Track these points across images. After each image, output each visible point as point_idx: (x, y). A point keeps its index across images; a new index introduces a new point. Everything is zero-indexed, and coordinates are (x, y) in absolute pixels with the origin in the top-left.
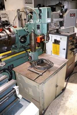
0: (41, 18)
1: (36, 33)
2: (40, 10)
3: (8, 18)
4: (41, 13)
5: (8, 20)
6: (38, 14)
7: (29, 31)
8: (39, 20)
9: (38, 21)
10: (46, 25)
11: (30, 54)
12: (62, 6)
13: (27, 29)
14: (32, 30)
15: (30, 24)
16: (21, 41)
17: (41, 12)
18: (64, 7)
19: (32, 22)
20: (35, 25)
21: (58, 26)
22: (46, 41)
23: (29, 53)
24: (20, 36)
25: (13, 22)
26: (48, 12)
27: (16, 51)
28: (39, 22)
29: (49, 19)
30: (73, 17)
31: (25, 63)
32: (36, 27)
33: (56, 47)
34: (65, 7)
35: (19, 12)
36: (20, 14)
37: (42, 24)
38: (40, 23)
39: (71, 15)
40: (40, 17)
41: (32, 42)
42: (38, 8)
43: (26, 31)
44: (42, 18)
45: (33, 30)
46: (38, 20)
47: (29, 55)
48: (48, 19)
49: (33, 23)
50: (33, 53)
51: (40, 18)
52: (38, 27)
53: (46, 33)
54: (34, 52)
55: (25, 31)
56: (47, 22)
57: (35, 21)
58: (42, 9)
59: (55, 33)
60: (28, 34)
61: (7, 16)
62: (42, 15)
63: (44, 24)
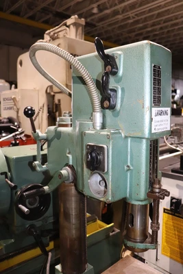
0: (112, 107)
2: (109, 61)
3: (18, 112)
4: (112, 79)
8: (104, 117)
10: (144, 146)
13: (44, 159)
14: (65, 172)
15: (58, 135)
17: (115, 74)
19: (69, 129)
26: (156, 72)
28: (103, 127)
29: (160, 113)
35: (52, 93)
36: (57, 102)
37: (120, 142)
38: (105, 133)
40: (107, 101)
42: (96, 53)
43: (38, 169)
44: (118, 106)
45: (72, 167)
46: (98, 117)
48: (155, 110)
49: (69, 135)
51: (106, 104)
52: (95, 160)
53: (142, 195)
55: (33, 169)
56: (153, 131)
57: (81, 125)
58: (119, 52)
59: (173, 171)
60: (46, 188)
61: (15, 105)
62: (123, 90)
63: (129, 140)
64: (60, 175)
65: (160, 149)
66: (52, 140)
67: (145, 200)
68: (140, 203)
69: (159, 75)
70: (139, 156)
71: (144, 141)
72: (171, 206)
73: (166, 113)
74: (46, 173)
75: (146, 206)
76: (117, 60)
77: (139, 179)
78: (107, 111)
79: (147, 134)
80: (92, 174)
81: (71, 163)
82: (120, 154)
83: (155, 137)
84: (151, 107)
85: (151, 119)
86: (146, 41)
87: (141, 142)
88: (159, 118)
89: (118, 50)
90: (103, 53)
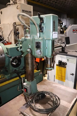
0: (42, 32)
1: (33, 54)
2: (42, 19)
3: (2, 33)
4: (42, 24)
5: (2, 35)
6: (37, 24)
7: (24, 51)
9: (37, 37)
10: (50, 42)
11: (25, 84)
12: (61, 23)
13: (21, 47)
14: (28, 50)
15: (26, 40)
16: (13, 64)
17: (43, 22)
18: (62, 24)
19: (29, 38)
20: (32, 42)
21: (64, 43)
22: (49, 67)
23: (24, 82)
24: (11, 57)
25: (8, 37)
26: (54, 22)
27: (7, 77)
28: (40, 37)
30: (75, 33)
31: (18, 97)
32: (35, 45)
33: (61, 71)
34: (64, 24)
35: (15, 25)
36: (17, 29)
37: (45, 41)
38: (40, 38)
39: (74, 30)
40: (41, 29)
41: (29, 68)
42: (38, 16)
43: (20, 50)
44: (44, 31)
45: (30, 49)
46: (38, 34)
47: (24, 86)
49: (29, 40)
50: (30, 83)
51: (41, 31)
52: (38, 46)
53: (50, 55)
54: (31, 81)
55: (18, 50)
56: (53, 38)
57: (33, 37)
58: (44, 17)
59: (59, 52)
60: (22, 55)
61: (1, 30)
62: (45, 27)
63: (47, 40)
64: (27, 51)
65: (55, 46)
66: (24, 41)
67: (51, 56)
68: (50, 57)
69: (55, 23)
70: (49, 45)
71: (51, 40)
72: (59, 63)
73: (56, 33)
74: (21, 52)
75: (51, 58)
76: (44, 19)
77: (49, 51)
78: (41, 33)
79: (51, 39)
80: (37, 50)
81: (30, 48)
82: (45, 44)
83: (53, 40)
84: (52, 32)
85: (52, 35)
86: (51, 14)
87: (50, 41)
88: (54, 34)
89: (44, 16)
90: (40, 16)
